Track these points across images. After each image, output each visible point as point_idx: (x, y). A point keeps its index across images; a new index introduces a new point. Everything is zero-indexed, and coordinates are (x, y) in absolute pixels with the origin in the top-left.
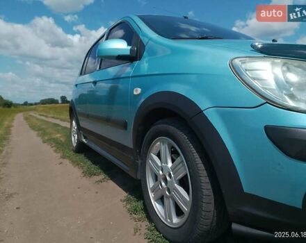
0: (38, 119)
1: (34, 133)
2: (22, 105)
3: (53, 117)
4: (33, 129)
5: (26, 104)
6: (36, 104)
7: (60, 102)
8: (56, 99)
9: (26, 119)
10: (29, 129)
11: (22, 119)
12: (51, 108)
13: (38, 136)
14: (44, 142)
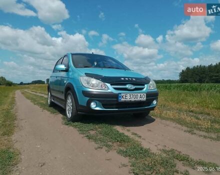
0: (31, 94)
1: (29, 101)
2: (19, 84)
3: (40, 93)
4: (29, 99)
5: (22, 84)
6: (28, 84)
7: (46, 83)
8: (43, 80)
9: (23, 93)
10: (26, 99)
11: (20, 93)
12: (39, 87)
13: (31, 102)
14: (35, 104)
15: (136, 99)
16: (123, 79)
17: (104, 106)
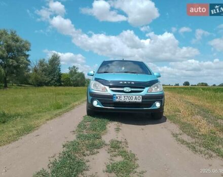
15: (130, 100)
16: (121, 82)
17: (103, 104)
